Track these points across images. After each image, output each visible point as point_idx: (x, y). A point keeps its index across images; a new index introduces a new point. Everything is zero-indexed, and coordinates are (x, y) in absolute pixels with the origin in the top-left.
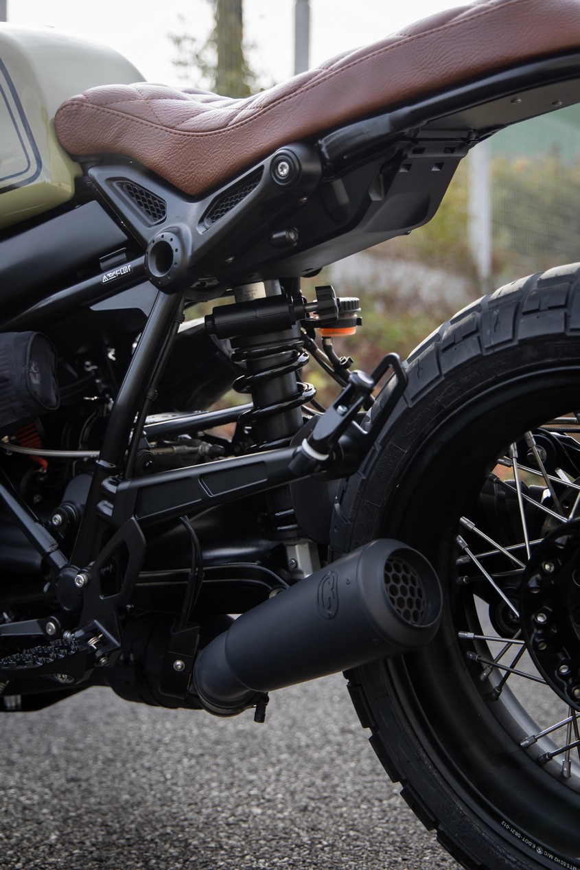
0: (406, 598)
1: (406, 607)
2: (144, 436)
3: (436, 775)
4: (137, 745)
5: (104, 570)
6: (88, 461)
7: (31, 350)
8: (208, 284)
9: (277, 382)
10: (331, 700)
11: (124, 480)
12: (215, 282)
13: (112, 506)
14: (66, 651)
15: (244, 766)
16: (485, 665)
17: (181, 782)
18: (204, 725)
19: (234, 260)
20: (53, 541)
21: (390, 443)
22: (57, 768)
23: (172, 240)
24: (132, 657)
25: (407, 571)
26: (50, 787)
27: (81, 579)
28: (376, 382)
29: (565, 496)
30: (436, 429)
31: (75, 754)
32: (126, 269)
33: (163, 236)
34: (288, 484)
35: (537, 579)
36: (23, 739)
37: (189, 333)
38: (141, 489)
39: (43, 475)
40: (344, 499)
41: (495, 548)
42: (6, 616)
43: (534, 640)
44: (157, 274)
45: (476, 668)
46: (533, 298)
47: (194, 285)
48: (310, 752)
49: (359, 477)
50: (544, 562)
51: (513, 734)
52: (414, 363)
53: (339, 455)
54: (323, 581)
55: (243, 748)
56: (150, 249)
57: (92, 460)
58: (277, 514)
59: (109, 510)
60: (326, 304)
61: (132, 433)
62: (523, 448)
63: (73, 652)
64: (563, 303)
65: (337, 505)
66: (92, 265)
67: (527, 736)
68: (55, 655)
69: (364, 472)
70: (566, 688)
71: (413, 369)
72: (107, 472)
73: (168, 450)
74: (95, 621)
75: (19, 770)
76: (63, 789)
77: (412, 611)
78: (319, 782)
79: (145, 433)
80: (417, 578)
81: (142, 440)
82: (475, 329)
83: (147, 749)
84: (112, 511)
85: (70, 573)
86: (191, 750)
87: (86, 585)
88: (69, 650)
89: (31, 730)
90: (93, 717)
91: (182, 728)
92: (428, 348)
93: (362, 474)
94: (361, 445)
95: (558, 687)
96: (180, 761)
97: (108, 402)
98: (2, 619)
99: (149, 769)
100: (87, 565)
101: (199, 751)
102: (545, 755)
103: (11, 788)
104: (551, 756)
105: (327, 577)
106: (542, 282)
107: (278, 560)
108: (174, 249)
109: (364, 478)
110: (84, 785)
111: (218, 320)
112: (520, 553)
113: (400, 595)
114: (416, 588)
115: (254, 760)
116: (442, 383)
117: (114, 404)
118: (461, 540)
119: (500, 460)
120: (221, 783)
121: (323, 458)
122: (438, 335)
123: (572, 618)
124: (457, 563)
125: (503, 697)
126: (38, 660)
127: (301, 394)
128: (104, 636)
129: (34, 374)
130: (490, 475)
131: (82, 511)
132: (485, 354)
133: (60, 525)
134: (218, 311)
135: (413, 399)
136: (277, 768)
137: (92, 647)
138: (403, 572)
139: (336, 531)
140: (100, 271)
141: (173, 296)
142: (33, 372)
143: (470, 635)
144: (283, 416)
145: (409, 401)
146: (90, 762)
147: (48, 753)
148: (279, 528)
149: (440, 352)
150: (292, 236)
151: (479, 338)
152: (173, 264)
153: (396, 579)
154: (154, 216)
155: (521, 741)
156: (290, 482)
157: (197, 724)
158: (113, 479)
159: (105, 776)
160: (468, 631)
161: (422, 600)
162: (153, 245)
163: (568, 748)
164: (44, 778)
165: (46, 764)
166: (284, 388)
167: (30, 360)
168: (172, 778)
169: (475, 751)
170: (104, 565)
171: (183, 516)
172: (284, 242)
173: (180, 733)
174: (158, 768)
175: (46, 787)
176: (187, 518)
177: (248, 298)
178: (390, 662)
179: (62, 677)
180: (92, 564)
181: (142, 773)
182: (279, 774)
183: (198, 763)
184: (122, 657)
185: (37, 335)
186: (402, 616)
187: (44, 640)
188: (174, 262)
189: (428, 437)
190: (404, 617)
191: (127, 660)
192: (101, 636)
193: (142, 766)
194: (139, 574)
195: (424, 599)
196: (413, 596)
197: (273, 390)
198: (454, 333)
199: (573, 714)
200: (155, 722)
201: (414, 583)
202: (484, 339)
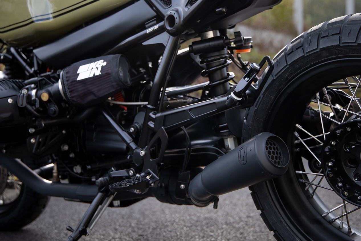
0: (274, 156)
1: (275, 159)
2: (165, 95)
3: (288, 228)
4: (165, 222)
5: (152, 149)
6: (143, 107)
7: (119, 62)
8: (190, 33)
9: (219, 72)
10: (242, 205)
11: (158, 113)
12: (193, 32)
13: (154, 123)
14: (138, 180)
15: (208, 230)
16: (307, 184)
17: (183, 236)
18: (191, 215)
19: (200, 22)
20: (131, 138)
21: (266, 94)
22: (134, 231)
23: (174, 14)
24: (163, 185)
25: (275, 145)
26: (132, 238)
27: (142, 153)
28: (261, 67)
29: (339, 115)
30: (285, 87)
31: (141, 226)
32: (156, 27)
33: (171, 13)
34: (224, 112)
35: (328, 148)
36: (120, 221)
37: (182, 55)
38: (165, 116)
39: (125, 113)
40: (248, 118)
41: (311, 137)
42: (113, 169)
43: (327, 173)
44: (169, 28)
45: (303, 185)
46: (326, 31)
47: (184, 33)
48: (235, 224)
49: (253, 109)
50: (331, 141)
51: (319, 211)
52: (276, 61)
53: (246, 98)
54: (240, 150)
55: (207, 223)
56: (166, 18)
57: (145, 106)
58: (220, 126)
59: (152, 125)
60: (238, 39)
61: (161, 94)
62: (322, 95)
63: (140, 181)
64: (339, 32)
65: (245, 121)
66: (142, 26)
67: (325, 212)
68: (134, 182)
69: (256, 106)
70: (341, 192)
71: (275, 63)
72: (152, 110)
73: (175, 101)
74: (149, 169)
75: (119, 232)
76: (137, 238)
77: (277, 161)
78: (239, 235)
79: (166, 94)
80: (279, 148)
81: (165, 97)
82: (301, 45)
83: (169, 224)
84: (154, 125)
85: (138, 151)
86: (187, 224)
87: (145, 155)
88: (139, 180)
89: (123, 218)
90: (147, 213)
91: (183, 216)
92: (281, 54)
93: (255, 107)
94: (255, 94)
95: (338, 192)
96: (182, 228)
97: (150, 83)
98: (111, 170)
99: (171, 231)
100: (145, 147)
101: (190, 225)
102: (332, 219)
103: (116, 238)
104: (335, 220)
105: (242, 148)
106: (329, 24)
107: (221, 144)
108: (175, 17)
109: (256, 109)
110: (145, 237)
111: (195, 47)
112: (321, 138)
113: (272, 154)
114: (279, 152)
115: (212, 228)
116: (288, 68)
117: (153, 84)
118: (296, 134)
119: (312, 100)
120: (199, 236)
121: (240, 99)
122: (285, 48)
123: (343, 164)
124: (295, 143)
125: (315, 197)
126: (127, 184)
127: (228, 77)
128: (153, 175)
129: (121, 71)
130: (308, 107)
131: (142, 126)
132: (306, 55)
133: (133, 132)
134: (194, 43)
135: (276, 75)
136: (222, 230)
137: (148, 180)
138: (273, 146)
139: (245, 131)
140: (146, 28)
141: (176, 37)
142: (120, 71)
143: (301, 172)
144: (221, 86)
145: (274, 76)
146: (147, 229)
147: (130, 226)
148: (221, 131)
149: (287, 56)
150: (224, 10)
151: (303, 49)
152: (175, 24)
153: (270, 148)
154: (167, 4)
155: (323, 214)
156: (225, 111)
157: (189, 214)
158: (154, 112)
159: (153, 234)
160: (299, 170)
161: (281, 157)
162: (167, 16)
163: (342, 216)
164: (130, 234)
165: (130, 230)
166: (222, 74)
167: (119, 66)
168: (180, 234)
169: (304, 218)
170: (151, 147)
171: (182, 126)
172: (221, 12)
173: (182, 218)
174: (174, 231)
175: (131, 238)
176: (184, 128)
177: (206, 38)
178: (268, 182)
179: (136, 191)
180: (146, 147)
181: (168, 233)
182: (222, 233)
183: (190, 229)
184: (159, 185)
185: (121, 56)
186: (273, 163)
187: (129, 177)
188: (176, 23)
189: (282, 91)
190: (274, 163)
191: (161, 186)
192: (151, 175)
193: (168, 230)
194: (165, 151)
195: (282, 156)
196: (278, 155)
197: (217, 75)
198: (292, 48)
199: (344, 203)
200: (171, 214)
201: (278, 150)
202: (305, 49)
